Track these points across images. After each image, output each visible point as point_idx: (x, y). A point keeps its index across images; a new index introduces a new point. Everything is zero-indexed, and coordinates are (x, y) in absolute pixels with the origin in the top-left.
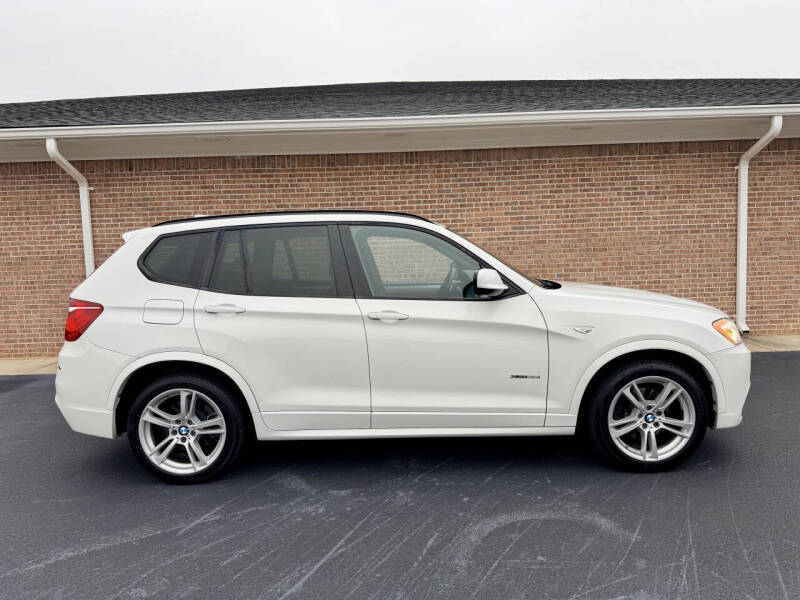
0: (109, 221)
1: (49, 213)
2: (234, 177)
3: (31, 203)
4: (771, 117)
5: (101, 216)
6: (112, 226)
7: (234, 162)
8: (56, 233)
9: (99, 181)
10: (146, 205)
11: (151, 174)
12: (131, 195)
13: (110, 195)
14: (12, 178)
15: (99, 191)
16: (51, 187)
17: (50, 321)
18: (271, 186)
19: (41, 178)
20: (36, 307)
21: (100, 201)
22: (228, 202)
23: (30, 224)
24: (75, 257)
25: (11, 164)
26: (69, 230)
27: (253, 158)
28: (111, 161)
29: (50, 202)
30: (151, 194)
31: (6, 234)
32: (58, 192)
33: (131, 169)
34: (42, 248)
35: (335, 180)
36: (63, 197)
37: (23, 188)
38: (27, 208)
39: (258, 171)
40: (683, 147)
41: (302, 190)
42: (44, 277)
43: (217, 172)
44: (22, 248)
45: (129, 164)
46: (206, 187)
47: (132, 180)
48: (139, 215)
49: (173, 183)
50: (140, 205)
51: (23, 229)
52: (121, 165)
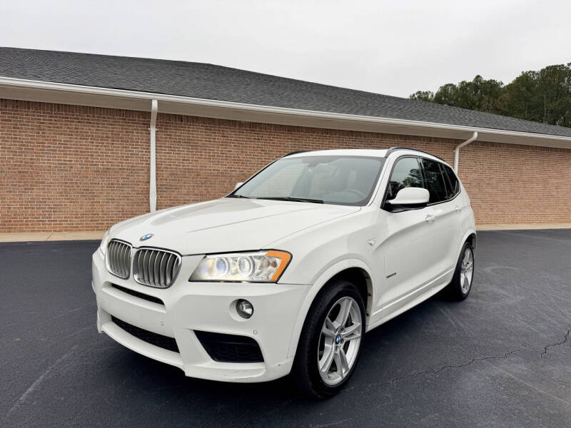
0: (166, 150)
1: (128, 142)
2: (239, 132)
3: (115, 135)
4: (473, 132)
5: (161, 147)
6: (168, 153)
7: (241, 124)
8: (131, 154)
9: (161, 125)
10: (189, 143)
11: (193, 125)
12: (180, 136)
13: (168, 135)
14: (104, 118)
15: (161, 132)
16: (130, 126)
17: (122, 209)
18: (259, 139)
19: (125, 119)
20: (114, 199)
21: (162, 138)
22: (236, 146)
23: (114, 147)
24: (143, 170)
25: (104, 108)
26: (140, 154)
27: (250, 123)
28: (169, 115)
29: (129, 135)
30: (193, 137)
31: (97, 152)
32: (135, 129)
33: (182, 121)
34: (120, 163)
35: (291, 139)
36: (137, 133)
37: (111, 125)
38: (113, 137)
39: (253, 131)
40: (436, 140)
41: (274, 143)
42: (121, 181)
43: (230, 129)
44: (107, 162)
45: (180, 118)
46: (224, 136)
47: (182, 127)
48: (185, 148)
49: (206, 132)
50: (185, 142)
51: (109, 150)
52: (176, 118)
